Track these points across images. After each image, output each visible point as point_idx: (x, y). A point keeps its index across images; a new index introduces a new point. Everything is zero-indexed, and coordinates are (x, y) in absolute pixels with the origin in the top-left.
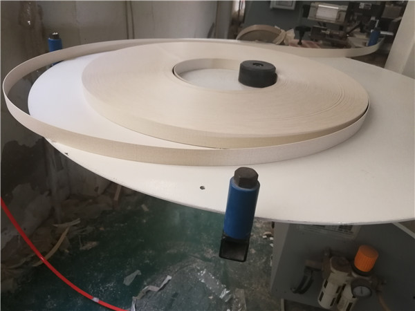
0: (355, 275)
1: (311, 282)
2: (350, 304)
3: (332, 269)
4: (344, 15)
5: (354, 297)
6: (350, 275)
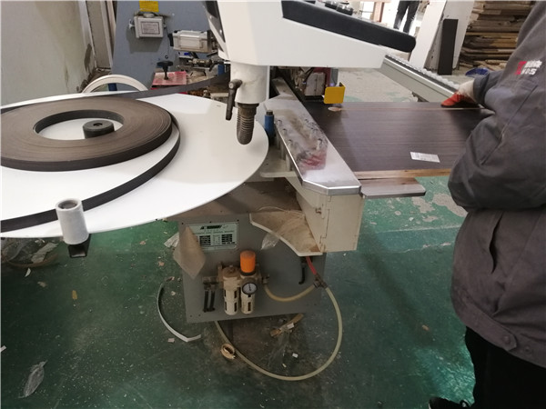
0: (243, 277)
1: (213, 295)
2: (249, 304)
3: (225, 278)
4: (206, 42)
5: (249, 296)
6: (239, 278)
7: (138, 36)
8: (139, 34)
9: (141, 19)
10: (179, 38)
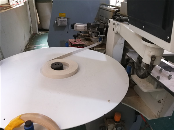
0: (116, 124)
3: (108, 124)
7: (58, 25)
8: (59, 24)
9: (60, 19)
10: (76, 26)
